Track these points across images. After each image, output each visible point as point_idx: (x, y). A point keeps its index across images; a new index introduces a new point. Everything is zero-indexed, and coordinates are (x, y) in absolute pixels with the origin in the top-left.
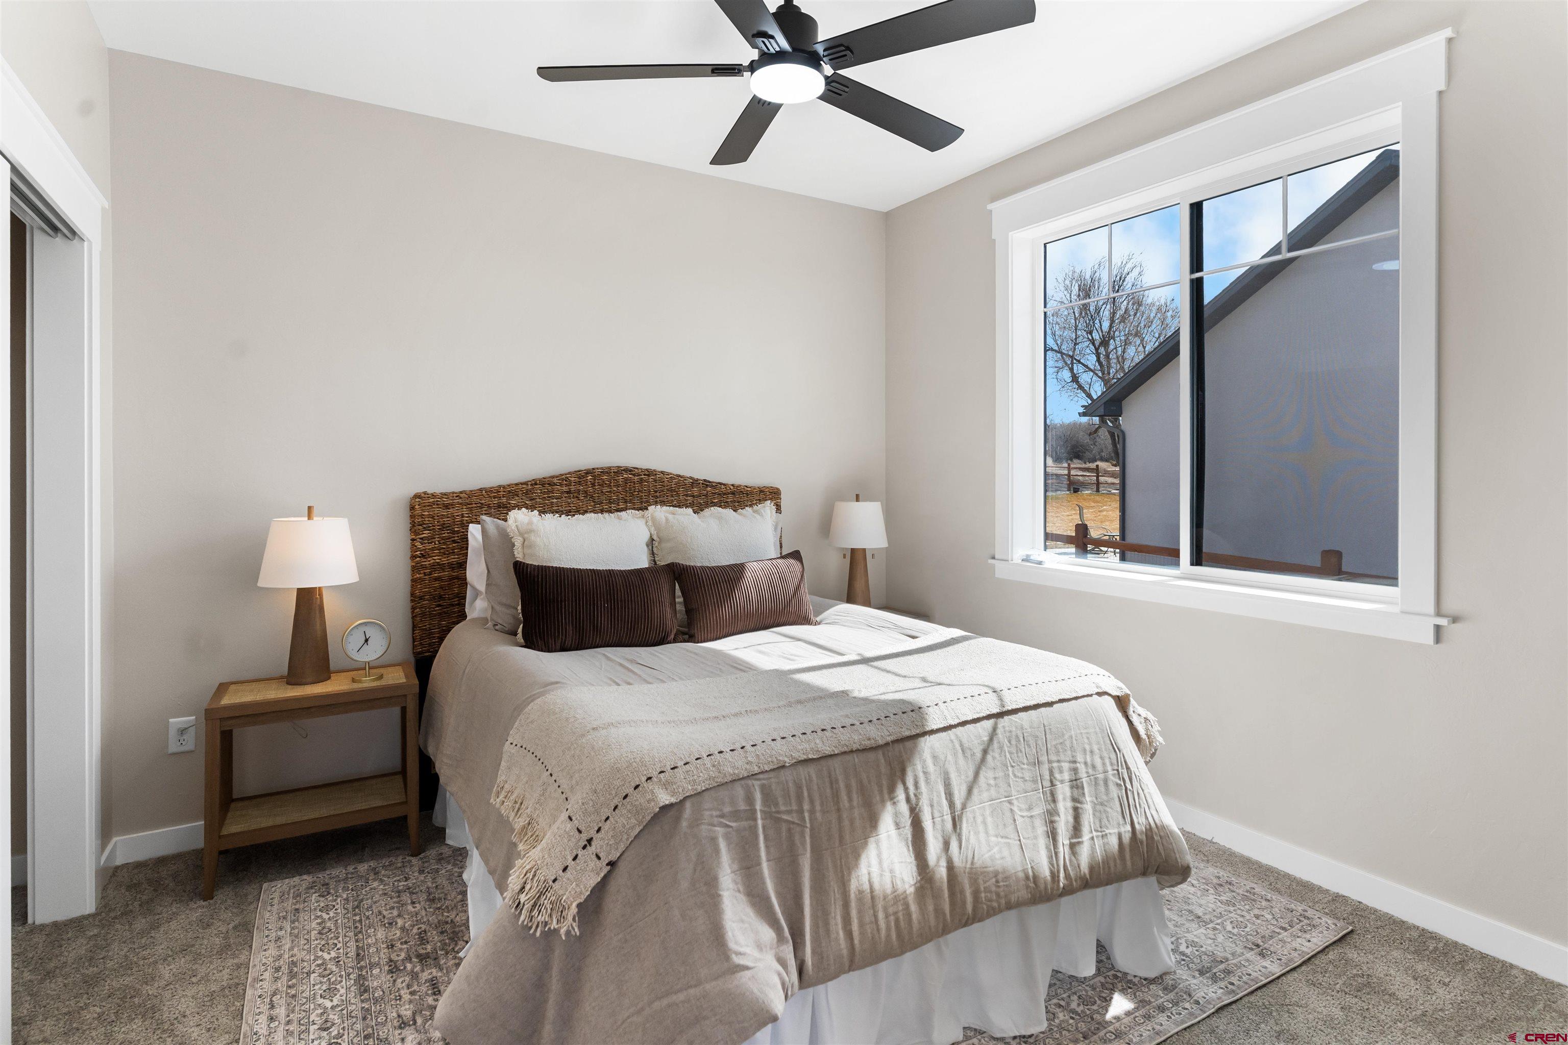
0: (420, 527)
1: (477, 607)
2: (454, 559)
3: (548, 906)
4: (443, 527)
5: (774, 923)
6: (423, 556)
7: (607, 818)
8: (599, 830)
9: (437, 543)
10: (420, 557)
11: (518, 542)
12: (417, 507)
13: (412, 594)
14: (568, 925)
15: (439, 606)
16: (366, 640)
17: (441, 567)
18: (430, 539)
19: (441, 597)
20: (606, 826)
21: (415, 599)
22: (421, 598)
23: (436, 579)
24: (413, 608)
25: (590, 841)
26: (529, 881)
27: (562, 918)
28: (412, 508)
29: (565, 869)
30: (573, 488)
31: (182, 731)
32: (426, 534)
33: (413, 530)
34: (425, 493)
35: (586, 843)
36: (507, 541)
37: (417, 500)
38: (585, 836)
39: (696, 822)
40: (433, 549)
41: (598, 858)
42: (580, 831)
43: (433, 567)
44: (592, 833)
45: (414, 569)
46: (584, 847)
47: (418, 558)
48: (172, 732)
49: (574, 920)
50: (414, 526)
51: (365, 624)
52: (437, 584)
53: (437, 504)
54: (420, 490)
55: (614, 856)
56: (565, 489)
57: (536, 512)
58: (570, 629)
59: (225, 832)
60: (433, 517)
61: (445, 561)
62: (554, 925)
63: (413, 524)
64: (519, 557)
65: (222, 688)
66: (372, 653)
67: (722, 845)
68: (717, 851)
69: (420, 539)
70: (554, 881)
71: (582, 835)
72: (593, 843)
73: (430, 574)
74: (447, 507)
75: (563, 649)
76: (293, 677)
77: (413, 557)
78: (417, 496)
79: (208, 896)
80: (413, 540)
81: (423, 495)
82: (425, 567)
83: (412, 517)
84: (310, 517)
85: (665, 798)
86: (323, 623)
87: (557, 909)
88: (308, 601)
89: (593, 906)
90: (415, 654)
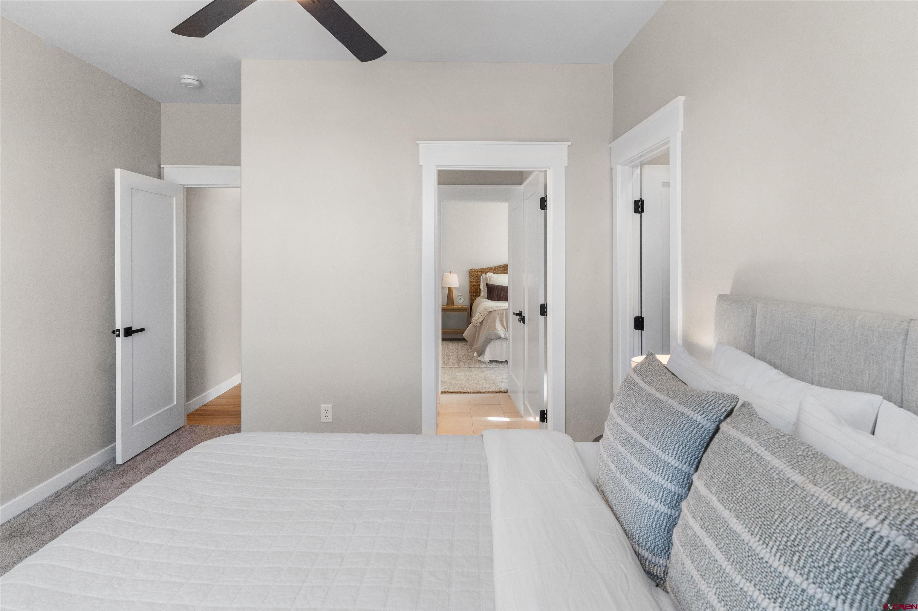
0: (471, 276)
1: (482, 294)
2: (478, 284)
4: (476, 276)
5: (505, 328)
9: (475, 280)
11: (488, 280)
12: (471, 272)
14: (478, 325)
16: (459, 299)
17: (475, 285)
18: (473, 279)
19: (475, 292)
21: (470, 292)
22: (472, 292)
24: (470, 294)
30: (505, 268)
36: (486, 279)
39: (495, 313)
45: (470, 285)
47: (471, 283)
51: (461, 295)
52: (474, 289)
53: (475, 271)
55: (484, 317)
56: (503, 268)
57: (493, 273)
58: (496, 296)
60: (474, 274)
64: (489, 282)
66: (461, 301)
67: (498, 317)
68: (497, 317)
70: (477, 319)
73: (473, 287)
74: (477, 272)
75: (494, 301)
76: (450, 304)
77: (470, 283)
78: (471, 269)
80: (470, 279)
82: (472, 285)
83: (470, 274)
84: (450, 273)
85: (491, 310)
86: (453, 295)
87: (477, 323)
88: (450, 289)
89: (481, 323)
90: (470, 304)
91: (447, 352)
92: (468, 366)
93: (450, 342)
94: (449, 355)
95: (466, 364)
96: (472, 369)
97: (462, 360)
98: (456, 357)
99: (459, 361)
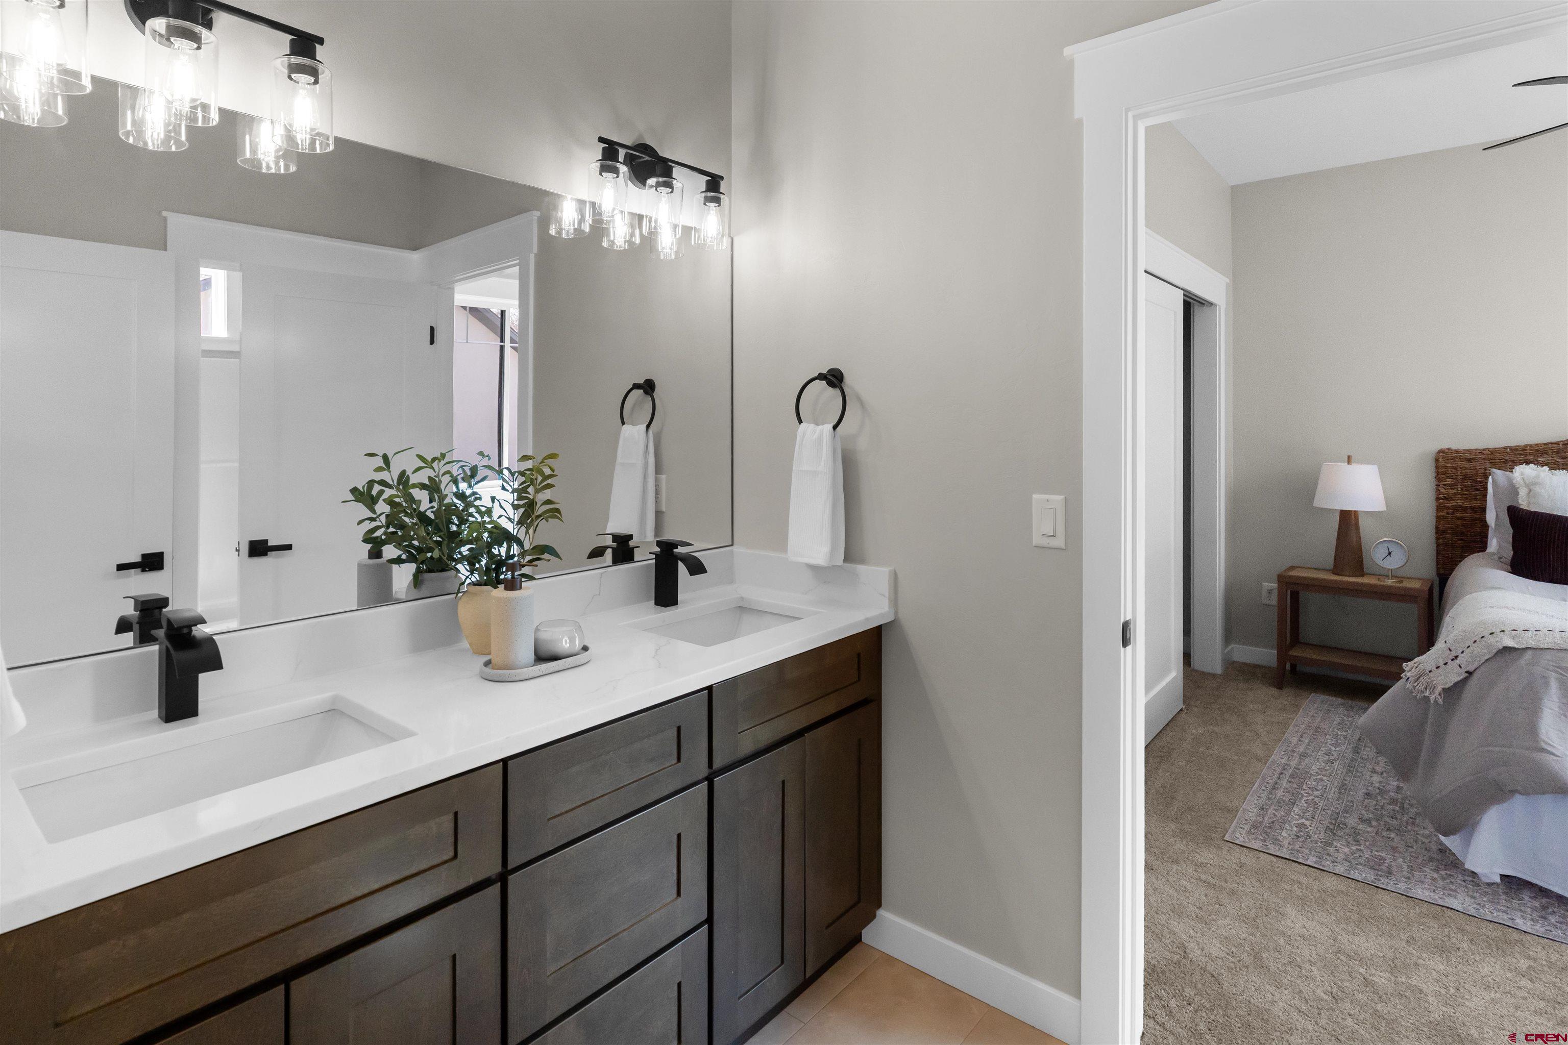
0: (1443, 476)
2: (1474, 504)
3: (1424, 683)
4: (1465, 477)
6: (1445, 498)
7: (1469, 647)
8: (1463, 652)
9: (1459, 489)
10: (1443, 499)
11: (1522, 492)
12: (1441, 460)
13: (1437, 528)
14: (1436, 697)
15: (1462, 540)
16: (1390, 554)
17: (1464, 509)
18: (1452, 486)
19: (1462, 533)
20: (1467, 651)
21: (1440, 532)
22: (1444, 532)
23: (1458, 518)
24: (1437, 539)
25: (1456, 657)
26: (1414, 668)
27: (1432, 692)
28: (1437, 460)
29: (1438, 668)
31: (1270, 592)
32: (1449, 481)
33: (1437, 478)
34: (1449, 449)
35: (1454, 657)
36: (1513, 490)
37: (1441, 454)
38: (1453, 654)
39: (1533, 664)
40: (1455, 494)
41: (1460, 667)
42: (1450, 650)
43: (1456, 509)
44: (1458, 653)
45: (1439, 508)
46: (1452, 660)
47: (1442, 502)
48: (1264, 593)
49: (1440, 694)
50: (1438, 475)
51: (1389, 541)
52: (1459, 522)
53: (1460, 459)
54: (1445, 446)
55: (1471, 668)
57: (1546, 468)
59: (1290, 653)
60: (1456, 469)
61: (1467, 504)
62: (1427, 694)
63: (1438, 473)
64: (1522, 503)
65: (1293, 568)
66: (1393, 563)
67: (1553, 682)
69: (1443, 485)
70: (1430, 672)
71: (1451, 652)
72: (1458, 659)
73: (1453, 513)
74: (1469, 460)
76: (1336, 570)
77: (1438, 499)
78: (1441, 451)
79: (1280, 687)
80: (1437, 485)
81: (1446, 451)
82: (1448, 508)
83: (1437, 467)
84: (1349, 462)
86: (1359, 537)
87: (1430, 687)
88: (1348, 519)
89: (1454, 692)
90: (1439, 574)
91: (1303, 756)
92: (1370, 876)
93: (1340, 700)
94: (1306, 775)
95: (1367, 854)
96: (1386, 905)
97: (1352, 821)
98: (1333, 794)
99: (1335, 827)
